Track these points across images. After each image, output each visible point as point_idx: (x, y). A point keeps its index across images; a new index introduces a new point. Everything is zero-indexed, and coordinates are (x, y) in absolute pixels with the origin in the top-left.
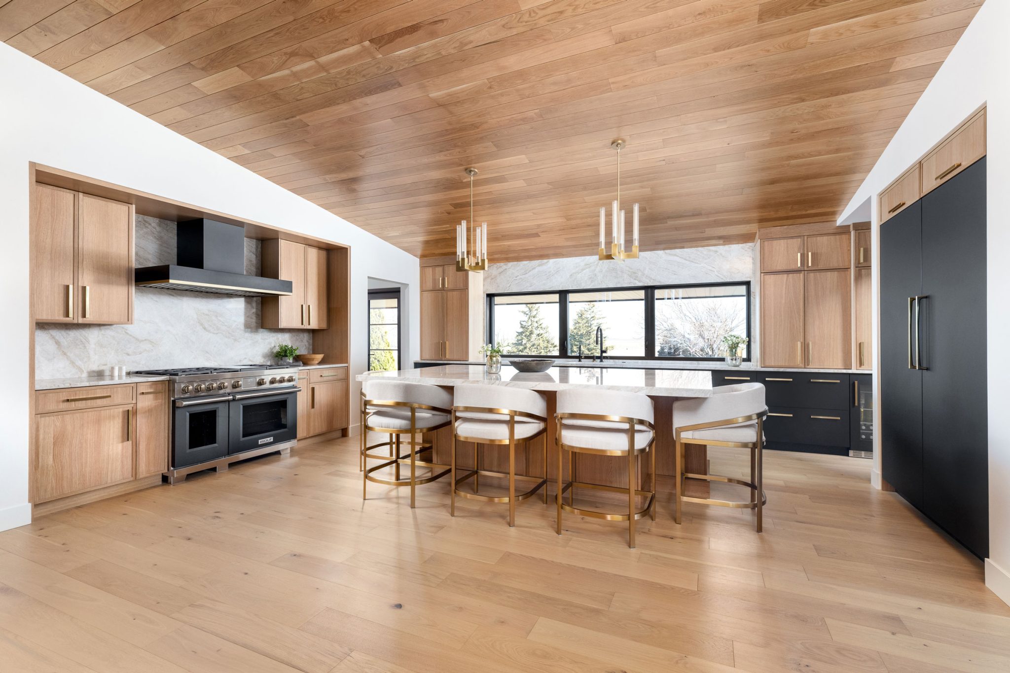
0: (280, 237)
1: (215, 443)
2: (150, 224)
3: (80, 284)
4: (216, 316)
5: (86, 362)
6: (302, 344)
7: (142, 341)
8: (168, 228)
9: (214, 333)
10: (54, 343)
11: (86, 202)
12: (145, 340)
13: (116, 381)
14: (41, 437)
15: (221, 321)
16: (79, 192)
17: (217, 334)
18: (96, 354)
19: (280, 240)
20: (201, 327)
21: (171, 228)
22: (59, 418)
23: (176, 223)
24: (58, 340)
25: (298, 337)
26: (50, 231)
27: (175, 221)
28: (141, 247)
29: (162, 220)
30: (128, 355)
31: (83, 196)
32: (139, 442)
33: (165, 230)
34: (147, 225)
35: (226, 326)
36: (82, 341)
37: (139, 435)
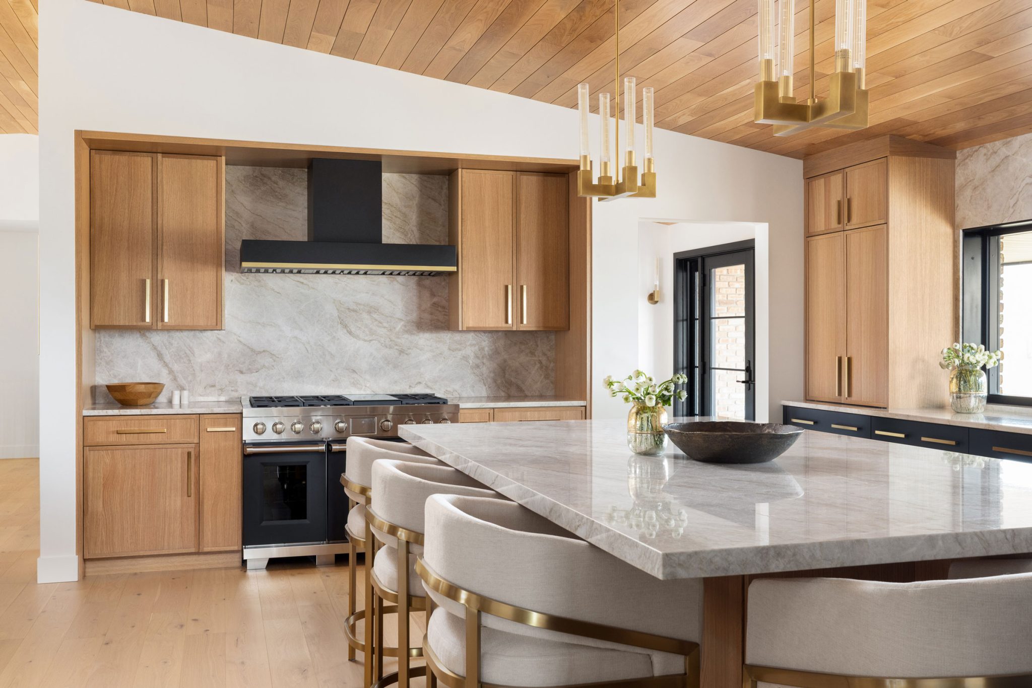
0: (460, 166)
1: (305, 518)
2: (270, 178)
3: (160, 277)
4: (369, 313)
5: (191, 381)
6: (535, 358)
7: (260, 353)
8: (295, 180)
9: (365, 341)
10: (156, 355)
11: (167, 164)
12: (264, 351)
13: (176, 410)
14: (90, 475)
15: (376, 320)
16: (157, 153)
17: (371, 341)
18: (202, 371)
19: (460, 170)
20: (345, 331)
21: (299, 179)
22: (108, 453)
23: (306, 170)
24: (160, 351)
25: (523, 347)
26: (127, 211)
27: (304, 168)
28: (257, 215)
29: (286, 169)
30: (241, 372)
31: (163, 157)
32: (203, 499)
33: (290, 184)
34: (266, 180)
35: (385, 327)
36: (186, 353)
37: (203, 489)
